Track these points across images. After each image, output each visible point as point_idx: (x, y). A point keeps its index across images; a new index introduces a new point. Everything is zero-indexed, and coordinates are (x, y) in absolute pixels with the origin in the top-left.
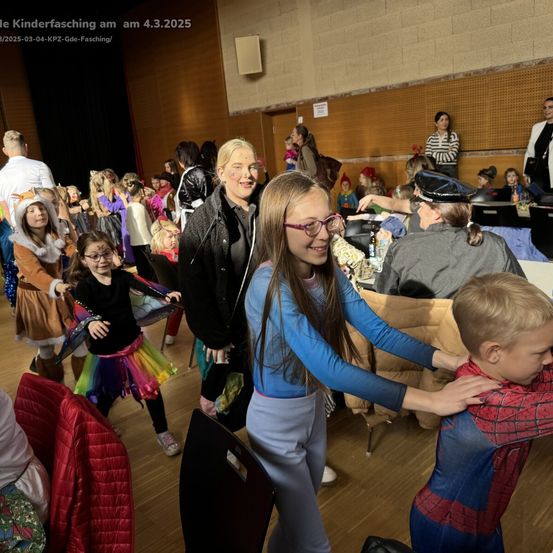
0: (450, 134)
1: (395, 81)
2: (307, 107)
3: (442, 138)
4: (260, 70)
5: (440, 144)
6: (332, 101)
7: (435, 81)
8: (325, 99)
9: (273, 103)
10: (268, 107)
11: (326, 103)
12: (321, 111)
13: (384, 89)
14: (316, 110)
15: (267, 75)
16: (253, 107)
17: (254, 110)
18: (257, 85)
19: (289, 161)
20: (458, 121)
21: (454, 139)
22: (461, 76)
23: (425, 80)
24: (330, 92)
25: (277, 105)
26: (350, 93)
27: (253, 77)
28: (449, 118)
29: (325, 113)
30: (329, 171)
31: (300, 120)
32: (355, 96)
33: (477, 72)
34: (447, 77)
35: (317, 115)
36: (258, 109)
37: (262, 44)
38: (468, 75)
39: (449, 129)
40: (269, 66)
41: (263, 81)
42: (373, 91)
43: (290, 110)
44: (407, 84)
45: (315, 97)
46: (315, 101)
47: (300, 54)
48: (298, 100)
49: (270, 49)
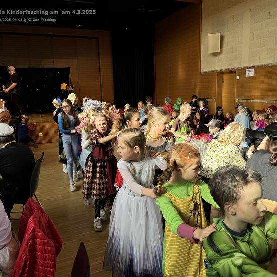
2: (242, 71)
4: (220, 51)
6: (257, 68)
8: (251, 67)
9: (224, 67)
10: (222, 70)
11: (253, 69)
12: (250, 73)
14: (247, 72)
15: (223, 53)
16: (213, 69)
17: (214, 71)
18: (217, 58)
24: (257, 63)
25: (226, 69)
27: (215, 54)
29: (252, 74)
31: (238, 77)
35: (247, 75)
36: (216, 71)
37: (222, 38)
40: (224, 48)
41: (221, 56)
43: (233, 72)
45: (247, 65)
46: (247, 68)
47: (242, 43)
48: (238, 67)
49: (226, 40)
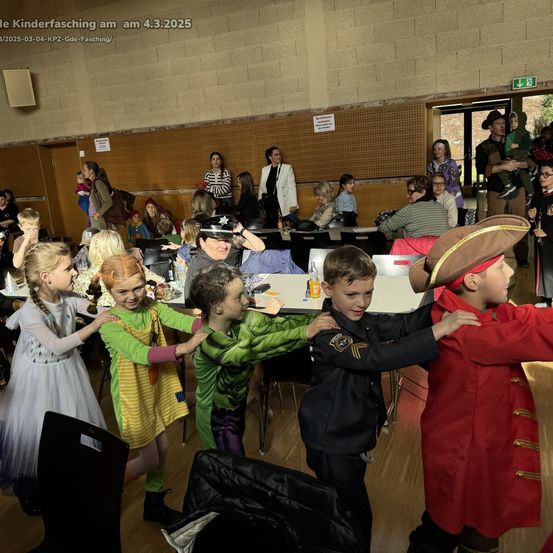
0: (222, 171)
1: (172, 122)
2: (88, 142)
3: (217, 175)
4: (34, 103)
5: (216, 180)
6: (114, 138)
7: (207, 125)
8: (106, 135)
9: (51, 136)
10: (45, 140)
11: (107, 139)
12: (103, 146)
13: (163, 129)
14: (97, 145)
15: (42, 109)
16: (28, 139)
17: (29, 142)
18: (31, 117)
19: (81, 193)
20: (229, 161)
21: (227, 175)
22: (229, 122)
23: (199, 123)
24: (111, 129)
25: (56, 139)
26: (131, 131)
27: (25, 110)
28: (221, 157)
29: (108, 148)
30: (125, 203)
31: (82, 154)
32: (136, 134)
33: (241, 119)
34: (217, 122)
35: (99, 149)
36: (34, 141)
37: (34, 77)
38: (235, 121)
39: (222, 167)
40: (42, 100)
41: (38, 114)
42: (153, 130)
43: (70, 144)
44: (183, 126)
45: (95, 132)
46: (96, 136)
47: (76, 91)
48: (78, 134)
49: (41, 84)
